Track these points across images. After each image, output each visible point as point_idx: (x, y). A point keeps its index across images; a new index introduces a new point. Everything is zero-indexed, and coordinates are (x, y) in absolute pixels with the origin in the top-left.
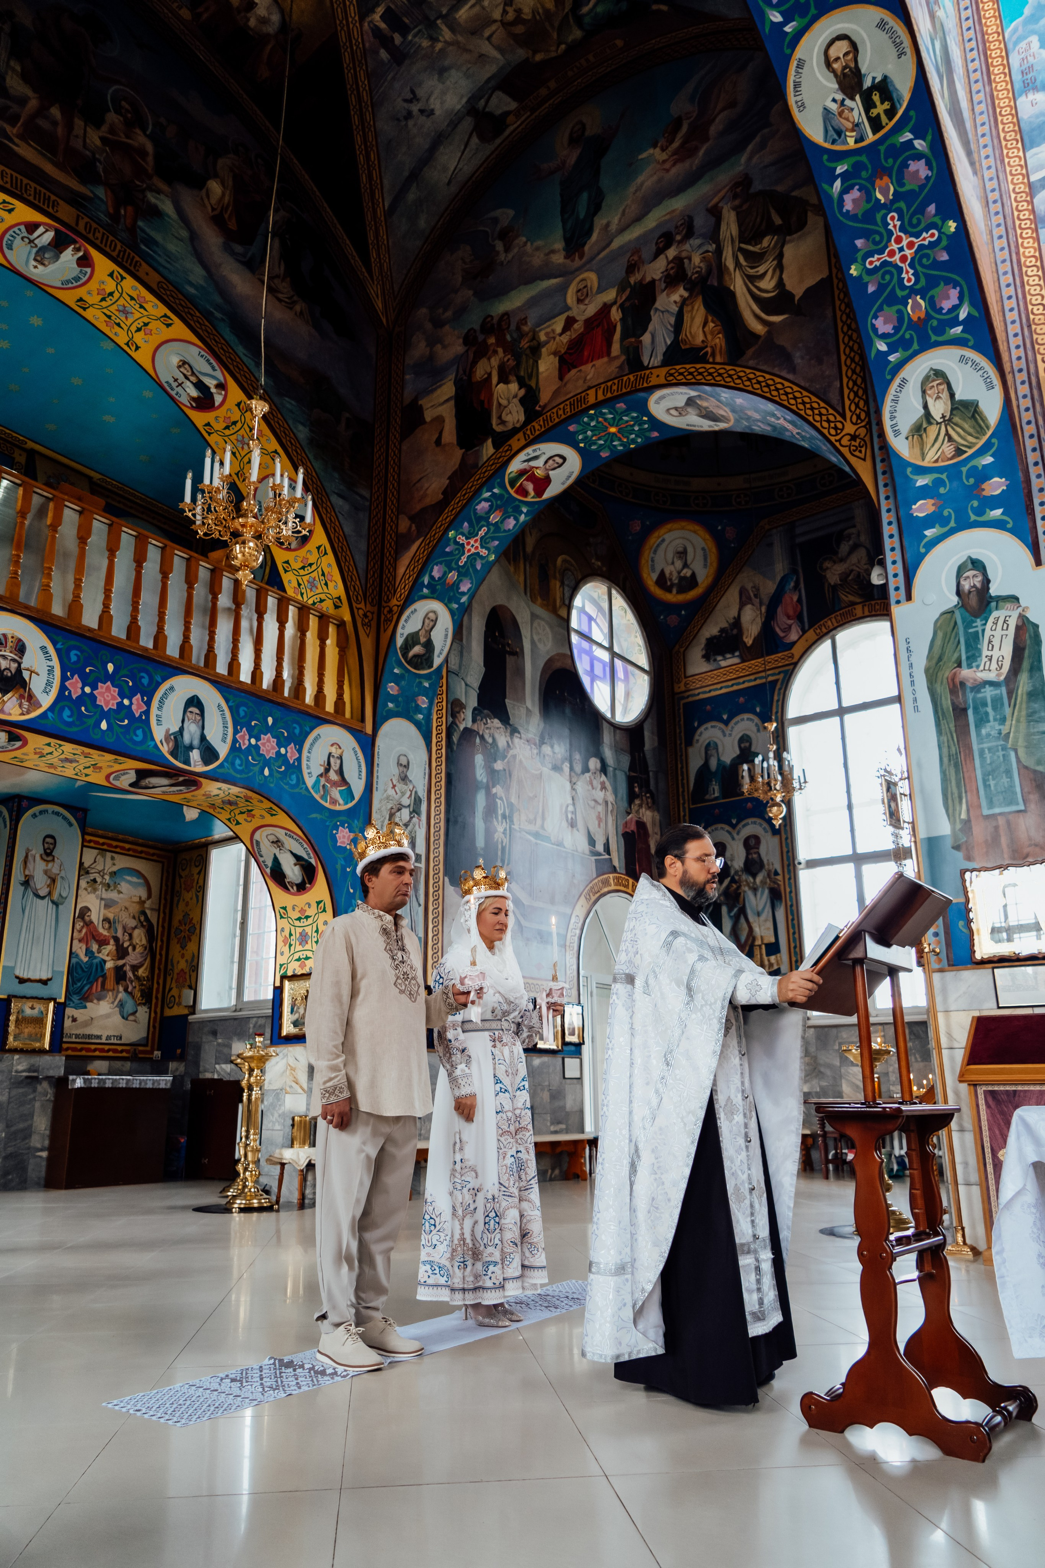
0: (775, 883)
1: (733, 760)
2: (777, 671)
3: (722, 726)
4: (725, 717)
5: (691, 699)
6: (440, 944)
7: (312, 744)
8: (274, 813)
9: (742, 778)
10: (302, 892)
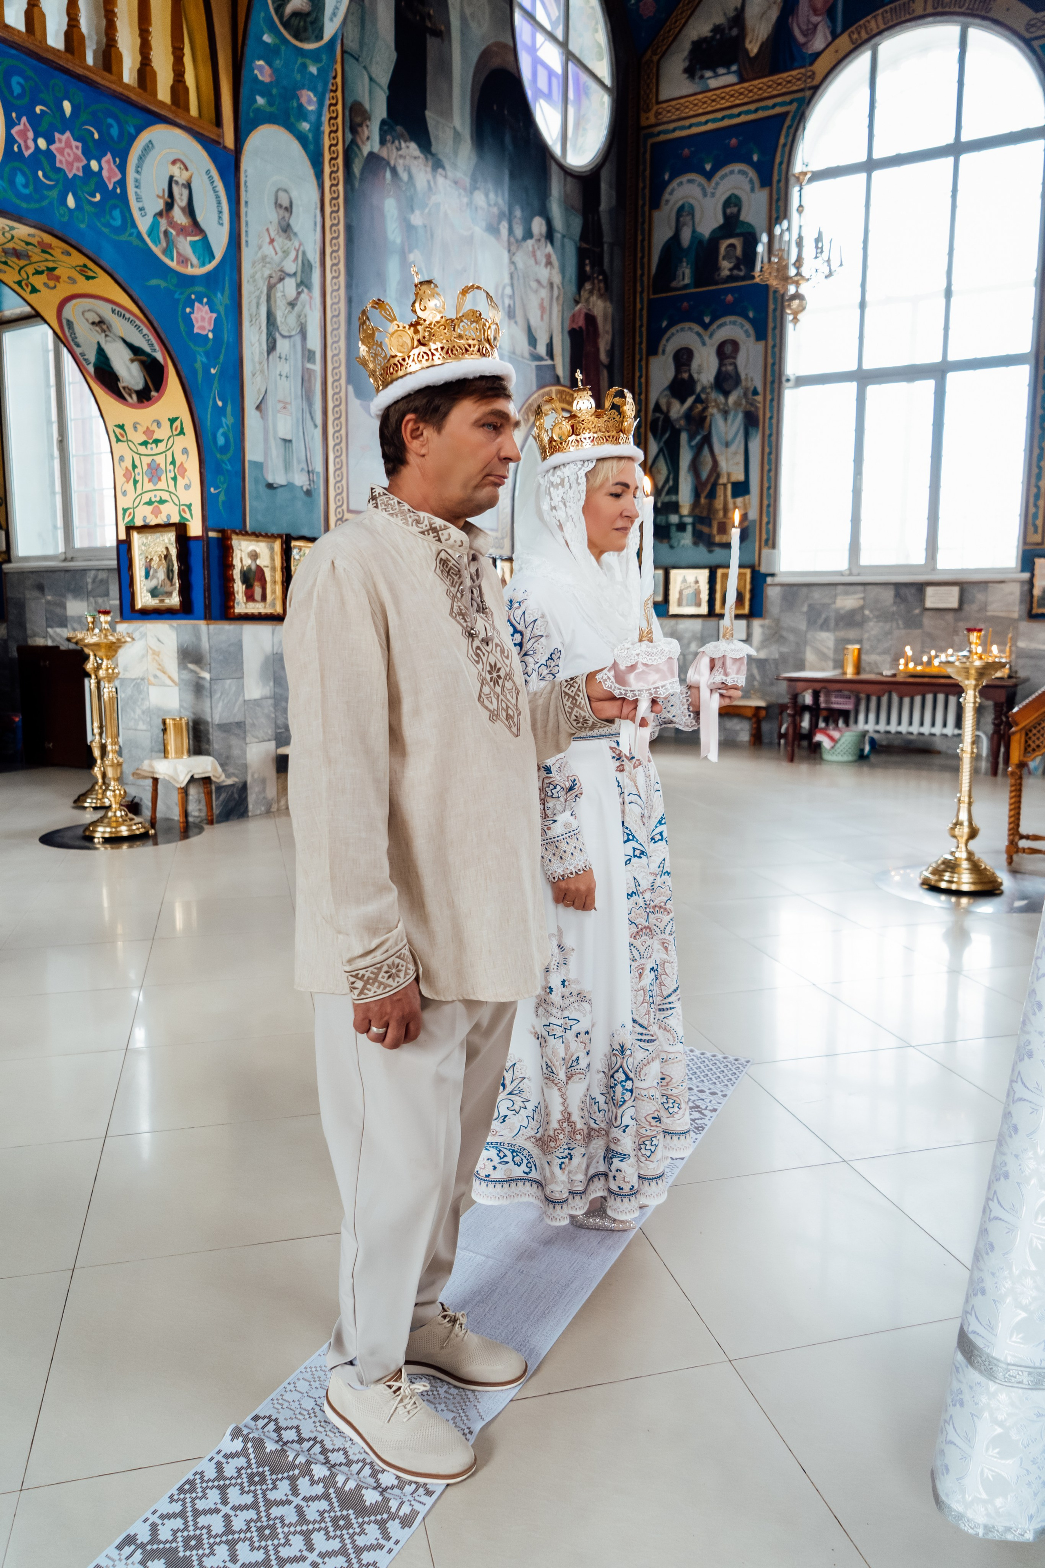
0: (752, 404)
1: (714, 231)
2: (787, 98)
3: (702, 180)
4: (708, 167)
5: (663, 137)
6: (344, 482)
7: (141, 158)
8: (90, 274)
9: (724, 258)
10: (146, 403)
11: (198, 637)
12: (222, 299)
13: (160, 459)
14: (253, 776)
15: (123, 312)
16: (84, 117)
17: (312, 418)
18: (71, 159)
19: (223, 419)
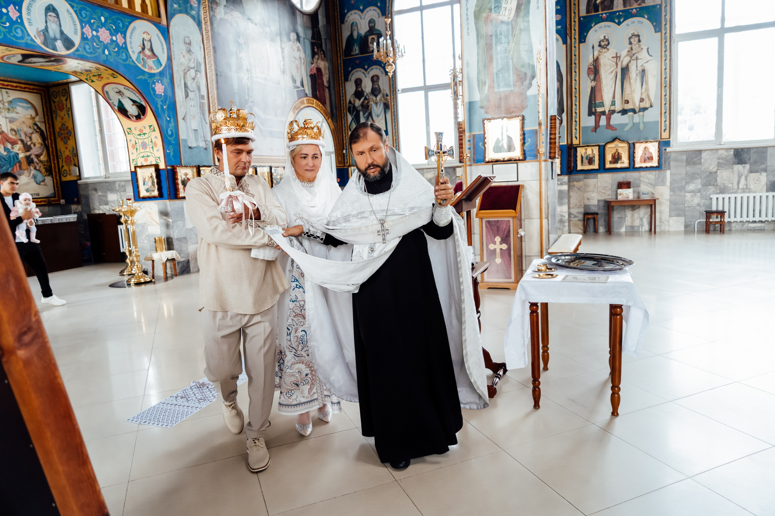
0: (386, 100)
1: (366, 33)
3: (359, 12)
4: (361, 8)
7: (132, 33)
8: (115, 76)
9: (370, 43)
10: (139, 120)
11: (166, 206)
12: (166, 80)
13: (146, 141)
14: (191, 257)
15: (128, 88)
16: (109, 21)
17: (205, 120)
18: (105, 37)
19: (170, 125)
